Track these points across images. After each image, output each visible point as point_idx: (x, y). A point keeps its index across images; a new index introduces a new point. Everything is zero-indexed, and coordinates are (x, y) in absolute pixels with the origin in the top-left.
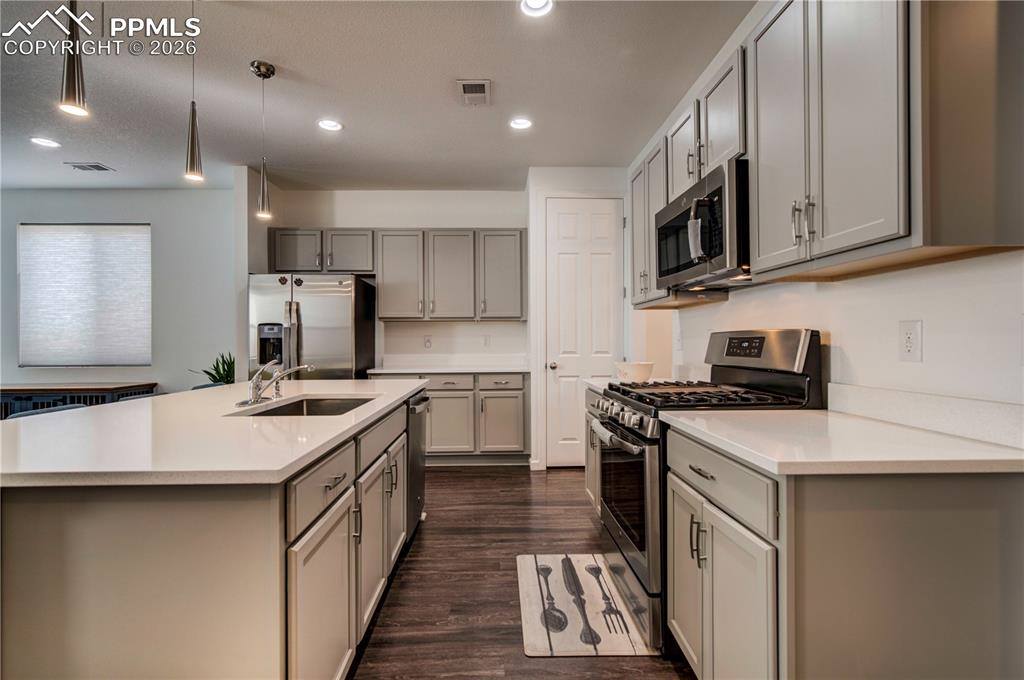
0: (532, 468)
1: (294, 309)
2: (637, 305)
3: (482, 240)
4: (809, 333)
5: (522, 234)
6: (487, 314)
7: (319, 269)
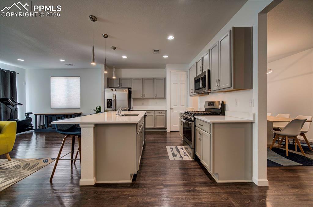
0: (167, 131)
1: (115, 96)
2: (191, 96)
3: (155, 80)
4: (222, 102)
5: (165, 79)
6: (157, 97)
7: (119, 87)
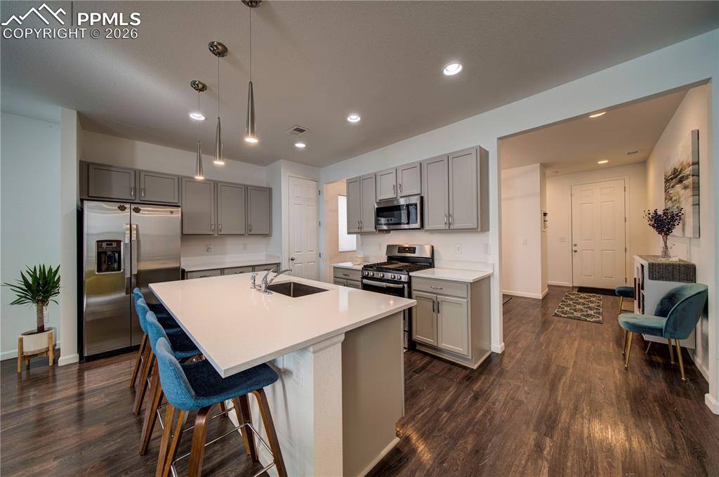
1: (134, 228)
3: (249, 192)
4: (431, 247)
5: (270, 191)
6: (252, 233)
7: (133, 198)
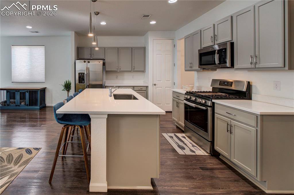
1: (88, 69)
2: (187, 70)
3: (133, 50)
4: (247, 82)
5: (144, 49)
6: (135, 70)
7: (90, 58)
